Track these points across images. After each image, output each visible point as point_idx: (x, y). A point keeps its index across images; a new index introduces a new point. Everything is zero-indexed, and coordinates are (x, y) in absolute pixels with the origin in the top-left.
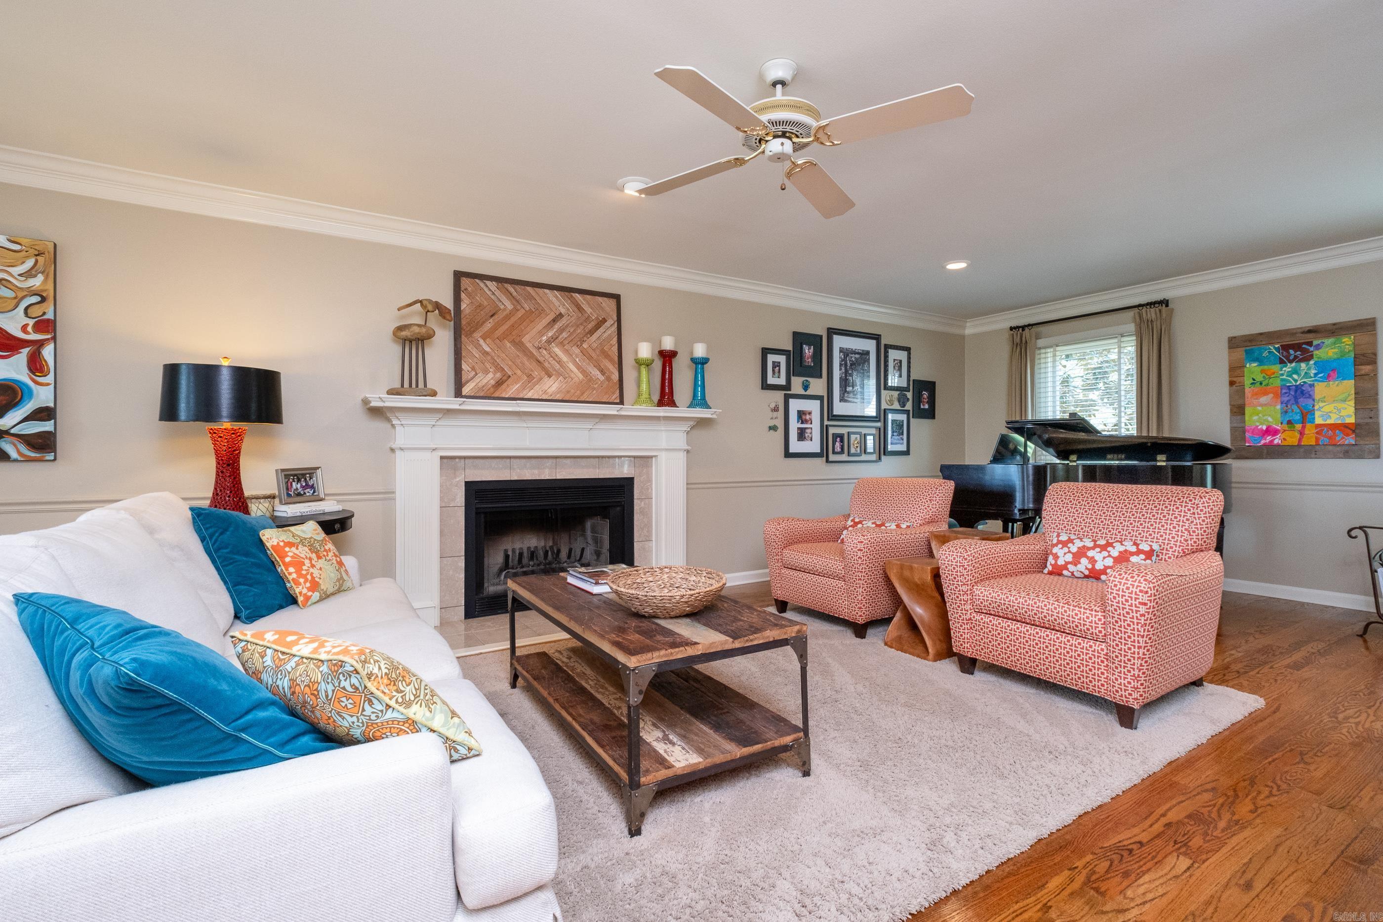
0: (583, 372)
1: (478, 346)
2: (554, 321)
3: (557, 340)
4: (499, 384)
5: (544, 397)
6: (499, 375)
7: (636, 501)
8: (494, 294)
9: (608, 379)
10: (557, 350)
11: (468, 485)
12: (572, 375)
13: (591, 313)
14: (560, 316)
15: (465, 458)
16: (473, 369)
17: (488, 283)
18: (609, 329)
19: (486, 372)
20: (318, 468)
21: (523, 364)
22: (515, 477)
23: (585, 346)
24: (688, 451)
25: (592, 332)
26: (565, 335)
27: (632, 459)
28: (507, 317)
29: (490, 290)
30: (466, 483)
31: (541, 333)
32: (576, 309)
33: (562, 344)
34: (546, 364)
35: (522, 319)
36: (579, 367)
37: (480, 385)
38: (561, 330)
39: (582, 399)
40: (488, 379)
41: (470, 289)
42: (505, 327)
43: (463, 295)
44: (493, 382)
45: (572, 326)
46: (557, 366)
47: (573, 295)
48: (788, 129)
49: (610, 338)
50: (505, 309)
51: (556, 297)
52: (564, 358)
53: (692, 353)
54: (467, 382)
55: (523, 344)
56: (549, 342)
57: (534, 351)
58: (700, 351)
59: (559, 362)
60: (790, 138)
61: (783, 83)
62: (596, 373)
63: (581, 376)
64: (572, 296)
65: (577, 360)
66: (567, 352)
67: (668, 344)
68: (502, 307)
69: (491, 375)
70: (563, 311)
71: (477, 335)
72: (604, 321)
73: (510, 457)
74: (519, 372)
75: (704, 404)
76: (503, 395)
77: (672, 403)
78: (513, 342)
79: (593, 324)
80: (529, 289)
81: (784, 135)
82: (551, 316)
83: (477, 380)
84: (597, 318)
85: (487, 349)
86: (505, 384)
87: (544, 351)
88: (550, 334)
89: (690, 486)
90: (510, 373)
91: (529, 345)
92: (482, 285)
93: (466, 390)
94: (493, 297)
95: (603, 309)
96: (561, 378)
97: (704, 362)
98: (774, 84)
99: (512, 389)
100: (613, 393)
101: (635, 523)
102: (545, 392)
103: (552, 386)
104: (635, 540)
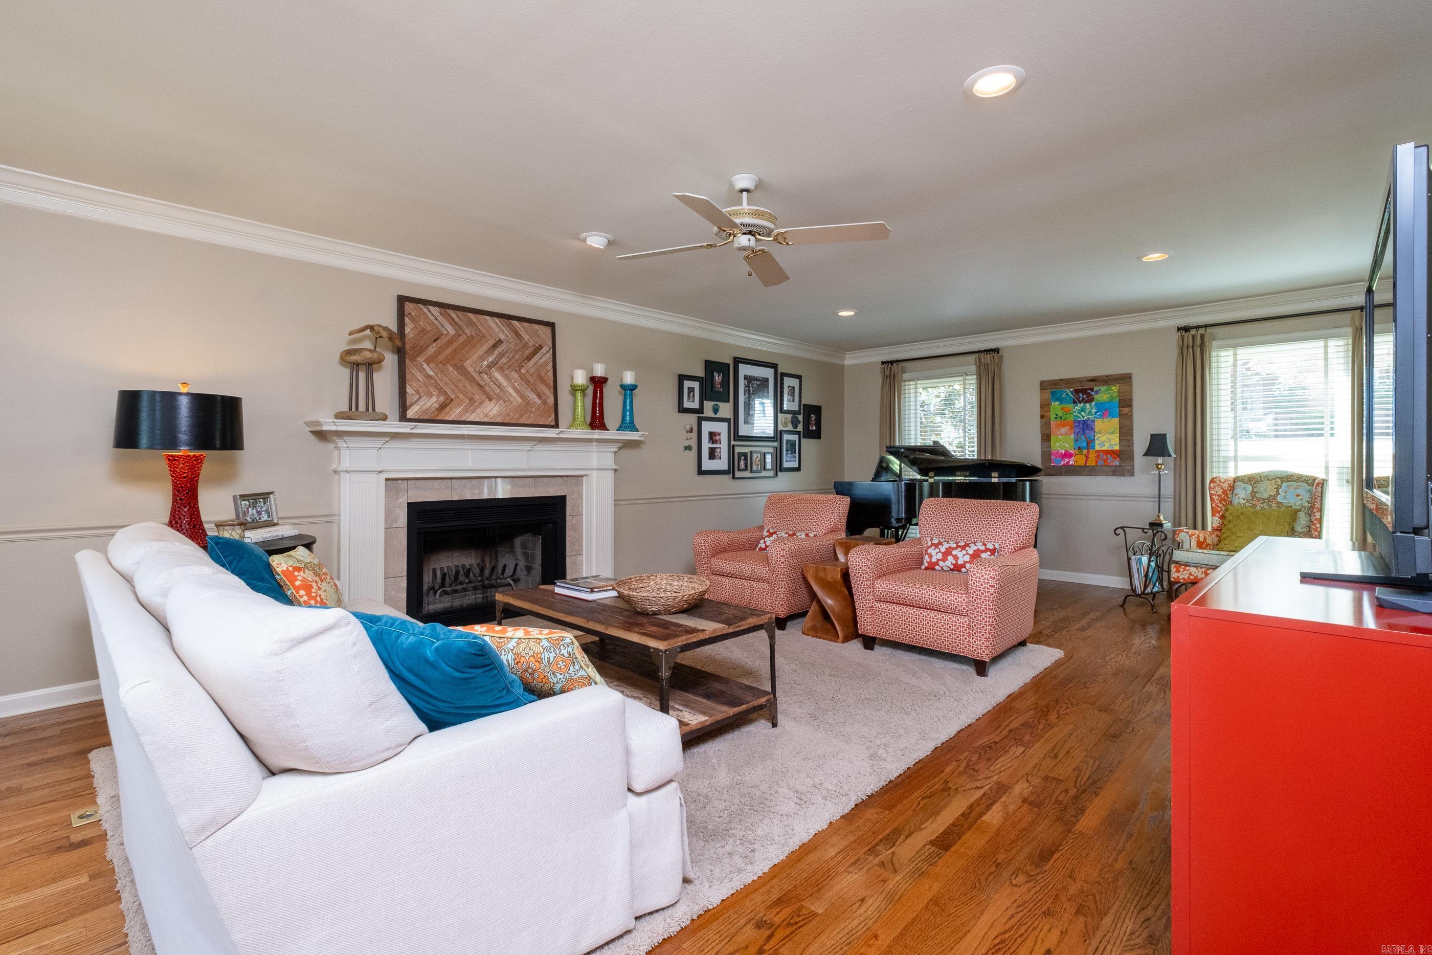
0: (522, 396)
1: (422, 370)
2: (494, 346)
3: (497, 366)
4: (443, 407)
5: (486, 420)
6: (442, 398)
7: (568, 518)
8: (436, 319)
9: (545, 402)
10: (497, 375)
11: (410, 505)
12: (512, 399)
13: (528, 340)
14: (500, 342)
15: (407, 479)
16: (417, 392)
17: (431, 308)
18: (544, 356)
19: (430, 395)
20: (272, 493)
21: (464, 387)
22: (456, 498)
23: (523, 371)
24: (616, 470)
25: (529, 358)
26: (504, 360)
27: (565, 478)
28: (450, 342)
29: (433, 315)
30: (409, 504)
31: (482, 358)
32: (515, 337)
33: (501, 369)
34: (487, 388)
35: (464, 344)
36: (517, 391)
37: (424, 408)
38: (501, 356)
39: (521, 422)
40: (431, 402)
41: (413, 314)
42: (448, 352)
43: (407, 320)
44: (436, 405)
45: (511, 352)
46: (498, 391)
47: (512, 322)
48: (754, 229)
49: (546, 363)
50: (447, 335)
51: (497, 324)
52: (504, 383)
53: (622, 380)
54: (412, 405)
55: (462, 366)
56: (490, 367)
57: (476, 376)
58: (629, 378)
59: (499, 386)
60: (754, 235)
61: (747, 191)
62: (533, 397)
63: (519, 400)
64: (510, 323)
65: (516, 384)
66: (506, 377)
67: (599, 370)
68: (445, 332)
69: (434, 399)
70: (502, 337)
71: (421, 359)
72: (541, 347)
73: (451, 478)
74: (461, 396)
75: (633, 428)
76: (447, 418)
77: (603, 427)
78: (455, 366)
79: (531, 350)
80: (470, 314)
81: (750, 233)
82: (491, 342)
83: (421, 403)
84: (534, 345)
85: (431, 373)
86: (449, 407)
87: (485, 376)
88: (491, 359)
89: (617, 502)
90: (453, 397)
91: (471, 370)
92: (425, 310)
93: (410, 413)
94: (435, 322)
95: (539, 337)
96: (501, 402)
97: (633, 388)
98: (742, 191)
99: (454, 413)
100: (549, 416)
101: (567, 538)
102: (486, 415)
103: (492, 410)
104: (568, 554)
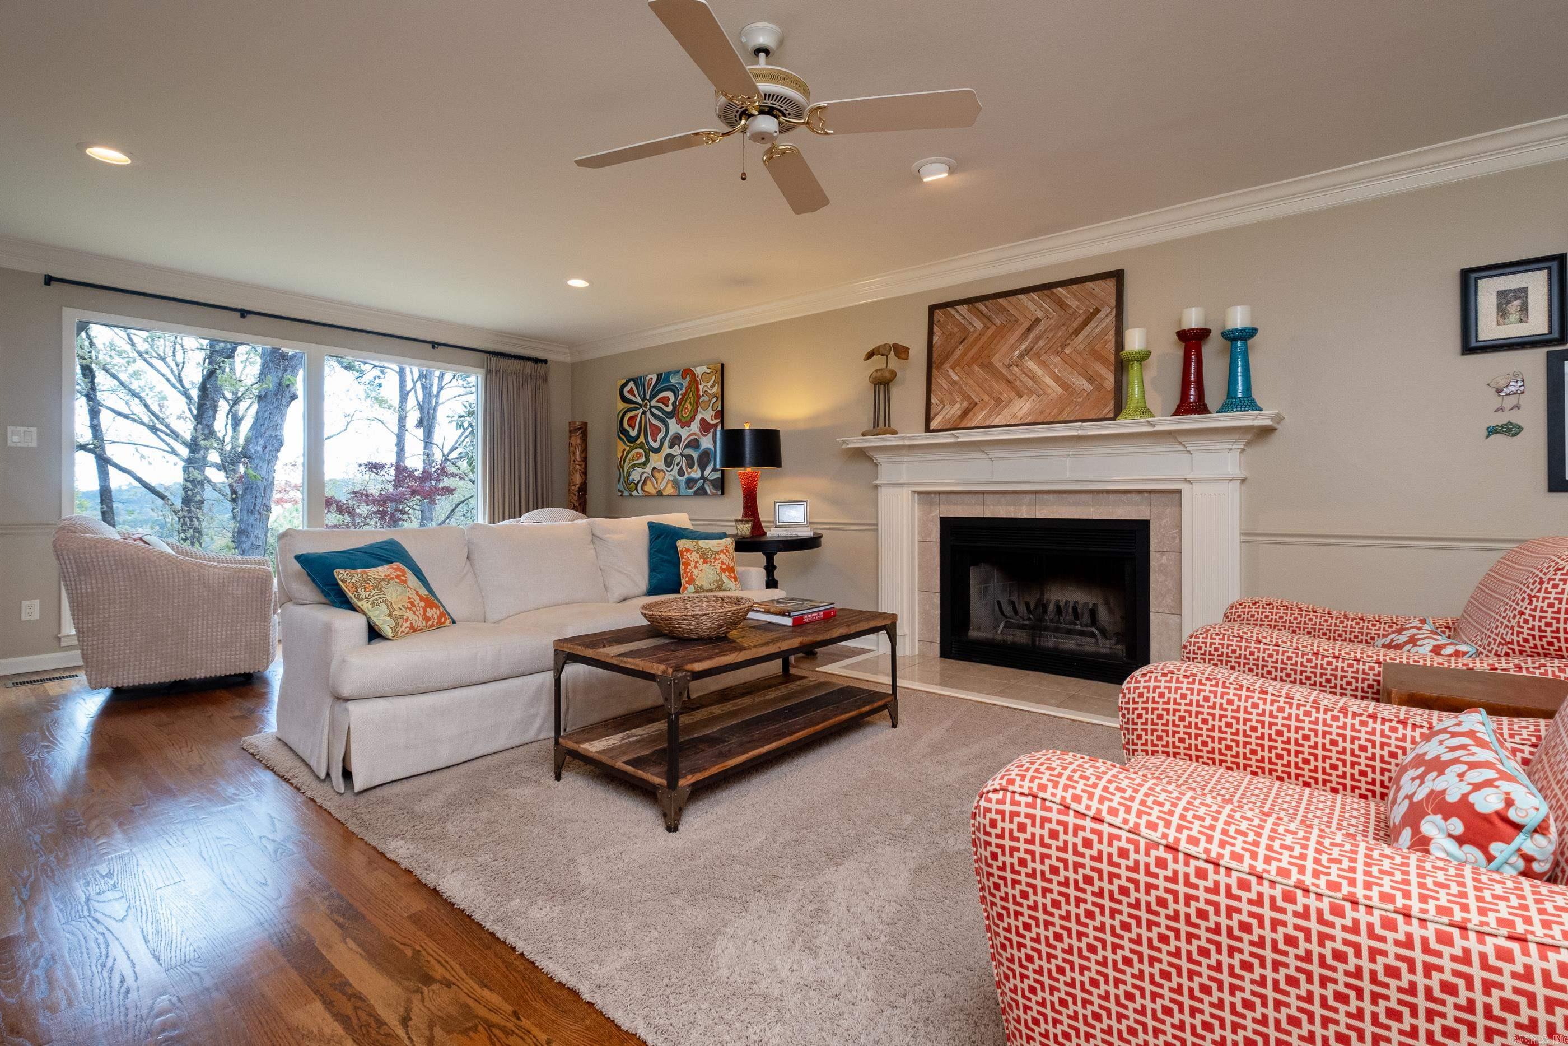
0: (1064, 385)
1: (947, 377)
2: (1029, 329)
3: (1032, 352)
4: (966, 413)
5: (1013, 422)
6: (965, 404)
7: (1153, 555)
8: (964, 318)
9: (1100, 388)
10: (1031, 364)
11: (944, 521)
12: (1049, 391)
13: (1078, 307)
14: (1038, 321)
15: (939, 493)
16: (942, 401)
17: (959, 308)
18: (1106, 318)
19: (953, 403)
21: (991, 387)
22: (988, 515)
23: (1067, 351)
24: (1243, 481)
25: (1077, 332)
26: (1041, 343)
27: (1146, 495)
28: (977, 340)
29: (961, 315)
30: (942, 519)
31: (1013, 348)
32: (1057, 308)
33: (1038, 355)
34: (1018, 383)
35: (994, 336)
36: (1057, 379)
37: (947, 417)
38: (1038, 338)
39: (1060, 418)
40: (954, 410)
41: (942, 320)
42: (974, 351)
43: (936, 328)
44: (959, 412)
45: (1051, 330)
46: (1030, 383)
47: (1054, 290)
49: (1105, 332)
50: (975, 331)
51: (1033, 300)
52: (1038, 371)
53: (1229, 325)
54: (936, 415)
55: (991, 364)
56: (1021, 356)
57: (1004, 371)
58: (1238, 318)
59: (1033, 378)
61: (766, 51)
62: (1082, 383)
63: (1059, 390)
64: (1053, 293)
65: (1056, 371)
66: (1043, 364)
67: (1193, 319)
68: (972, 330)
69: (958, 405)
70: (1040, 314)
71: (947, 366)
72: (1097, 311)
73: (983, 493)
74: (986, 398)
75: (1249, 403)
76: (969, 425)
77: (1201, 408)
78: (983, 366)
79: (1080, 320)
80: (1001, 300)
82: (1027, 324)
83: (944, 412)
84: (1086, 311)
85: (956, 378)
86: (971, 413)
87: (1016, 369)
88: (1023, 347)
90: (977, 400)
91: (998, 365)
92: (953, 312)
93: (933, 425)
94: (963, 321)
95: (1095, 296)
96: (1034, 397)
97: (1247, 334)
99: (978, 418)
100: (1105, 406)
101: (1153, 585)
102: (1014, 416)
103: (1022, 407)
104: (1152, 609)
